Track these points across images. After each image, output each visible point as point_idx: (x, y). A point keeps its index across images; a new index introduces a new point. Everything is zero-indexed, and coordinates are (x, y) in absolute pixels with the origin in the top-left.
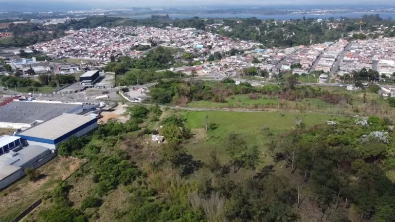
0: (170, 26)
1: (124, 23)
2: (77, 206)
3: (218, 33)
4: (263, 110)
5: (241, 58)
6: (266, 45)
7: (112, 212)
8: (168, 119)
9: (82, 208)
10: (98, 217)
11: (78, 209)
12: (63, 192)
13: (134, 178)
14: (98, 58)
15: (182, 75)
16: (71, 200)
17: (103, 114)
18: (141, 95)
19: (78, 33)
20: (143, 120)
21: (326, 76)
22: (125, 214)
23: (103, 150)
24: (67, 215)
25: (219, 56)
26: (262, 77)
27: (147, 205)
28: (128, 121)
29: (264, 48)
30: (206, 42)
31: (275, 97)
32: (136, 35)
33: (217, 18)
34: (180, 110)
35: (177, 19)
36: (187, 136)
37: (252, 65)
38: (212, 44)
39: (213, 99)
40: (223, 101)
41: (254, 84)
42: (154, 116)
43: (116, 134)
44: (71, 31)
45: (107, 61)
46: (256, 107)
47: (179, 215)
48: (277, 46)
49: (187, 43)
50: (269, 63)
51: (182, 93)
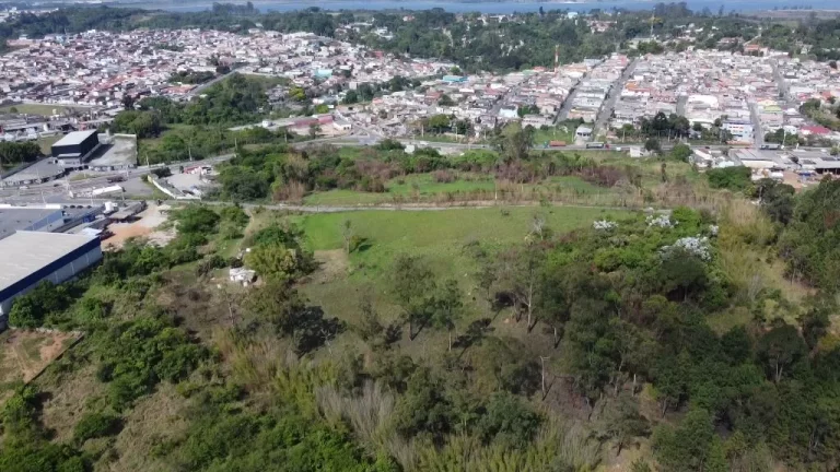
0: (255, 27)
1: (152, 21)
2: (66, 437)
3: (363, 42)
4: (465, 205)
5: (415, 95)
6: (466, 66)
7: (147, 443)
8: (262, 233)
9: (77, 440)
10: (115, 457)
11: (67, 443)
12: (28, 408)
13: (195, 366)
14: (93, 103)
15: (290, 136)
16: (48, 424)
17: (113, 227)
18: (198, 183)
19: (41, 46)
20: (208, 236)
21: (589, 130)
22: (178, 444)
23: (118, 309)
24: (42, 459)
25: (368, 92)
26: (460, 136)
27: (226, 421)
28: (172, 242)
29: (462, 75)
30: (339, 63)
31: (490, 176)
32: (181, 49)
33: (359, 11)
34: (289, 213)
35: (272, 13)
36: (306, 266)
37: (439, 110)
38: (352, 67)
39: (359, 186)
40: (381, 189)
41: (445, 150)
42: (231, 228)
43: (148, 272)
44: (23, 40)
45: (115, 109)
46: (451, 198)
47: (298, 435)
48: (488, 70)
49: (297, 66)
50: (474, 105)
51: (291, 175)
